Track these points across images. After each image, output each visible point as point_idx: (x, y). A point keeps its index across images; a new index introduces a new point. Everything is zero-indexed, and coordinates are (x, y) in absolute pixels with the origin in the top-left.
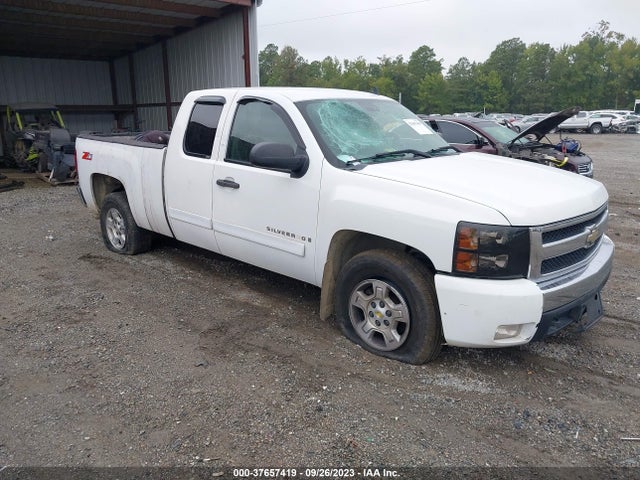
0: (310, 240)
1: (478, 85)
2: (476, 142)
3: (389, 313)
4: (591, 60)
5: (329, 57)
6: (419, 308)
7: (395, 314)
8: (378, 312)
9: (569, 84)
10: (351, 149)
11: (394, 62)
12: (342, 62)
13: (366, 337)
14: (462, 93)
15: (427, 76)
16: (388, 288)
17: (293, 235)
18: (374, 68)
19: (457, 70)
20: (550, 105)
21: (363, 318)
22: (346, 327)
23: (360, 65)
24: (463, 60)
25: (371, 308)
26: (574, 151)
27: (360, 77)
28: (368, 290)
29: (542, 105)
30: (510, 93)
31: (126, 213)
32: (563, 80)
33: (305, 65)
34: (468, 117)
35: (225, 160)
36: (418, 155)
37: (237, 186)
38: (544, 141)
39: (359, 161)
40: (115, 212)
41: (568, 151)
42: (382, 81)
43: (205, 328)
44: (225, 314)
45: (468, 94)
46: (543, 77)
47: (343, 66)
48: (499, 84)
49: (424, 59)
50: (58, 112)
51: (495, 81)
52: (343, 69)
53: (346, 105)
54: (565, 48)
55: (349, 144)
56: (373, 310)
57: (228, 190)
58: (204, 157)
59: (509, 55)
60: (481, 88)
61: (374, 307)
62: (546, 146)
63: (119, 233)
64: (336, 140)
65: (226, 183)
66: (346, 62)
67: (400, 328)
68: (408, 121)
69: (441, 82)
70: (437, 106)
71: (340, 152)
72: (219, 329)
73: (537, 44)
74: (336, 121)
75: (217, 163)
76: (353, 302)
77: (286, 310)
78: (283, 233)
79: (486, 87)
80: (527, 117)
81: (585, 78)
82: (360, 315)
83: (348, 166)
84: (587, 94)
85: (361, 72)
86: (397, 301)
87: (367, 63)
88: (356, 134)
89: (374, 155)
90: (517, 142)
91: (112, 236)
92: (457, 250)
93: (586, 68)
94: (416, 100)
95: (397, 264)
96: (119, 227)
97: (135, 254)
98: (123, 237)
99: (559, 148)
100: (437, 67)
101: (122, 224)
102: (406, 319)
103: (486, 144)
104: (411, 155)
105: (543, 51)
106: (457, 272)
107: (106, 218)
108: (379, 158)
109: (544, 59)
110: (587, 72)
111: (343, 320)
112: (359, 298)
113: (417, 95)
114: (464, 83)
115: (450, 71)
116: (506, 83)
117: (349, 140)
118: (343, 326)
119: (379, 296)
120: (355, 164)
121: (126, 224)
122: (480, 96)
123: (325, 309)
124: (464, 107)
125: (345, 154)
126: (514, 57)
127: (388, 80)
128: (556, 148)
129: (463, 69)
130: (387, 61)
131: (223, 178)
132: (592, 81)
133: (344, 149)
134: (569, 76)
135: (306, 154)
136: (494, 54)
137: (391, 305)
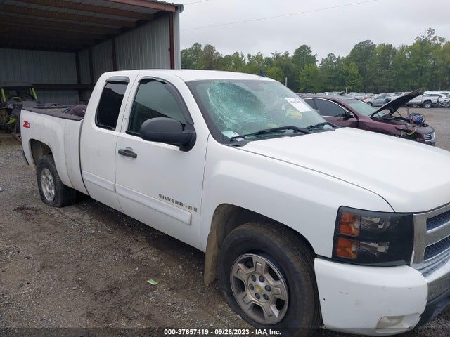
0: (195, 210)
1: (342, 72)
2: (343, 115)
3: (268, 288)
4: (422, 55)
5: (237, 53)
6: (297, 289)
7: (275, 290)
8: (258, 286)
9: (406, 73)
10: (235, 126)
11: (283, 56)
12: (246, 56)
13: (246, 309)
14: (330, 78)
15: (306, 66)
16: (267, 264)
17: (181, 204)
18: (268, 60)
19: (327, 62)
20: (392, 87)
21: (244, 290)
22: (228, 295)
23: (259, 58)
24: (331, 55)
25: (251, 281)
26: (420, 123)
27: (259, 66)
28: (249, 263)
29: (387, 87)
30: (364, 79)
31: (54, 173)
32: (402, 69)
33: (221, 58)
34: (335, 95)
35: (127, 132)
36: (298, 131)
37: (135, 156)
38: (395, 114)
39: (243, 137)
40: (47, 171)
41: (415, 123)
42: (275, 69)
43: (98, 289)
44: (121, 273)
45: (335, 78)
46: (387, 68)
47: (247, 59)
48: (356, 72)
49: (303, 54)
50: (33, 89)
51: (354, 69)
52: (247, 61)
53: (234, 85)
54: (403, 47)
55: (234, 121)
56: (253, 283)
57: (128, 159)
58: (111, 129)
59: (363, 52)
60: (344, 74)
61: (255, 280)
62: (397, 118)
63: (50, 189)
64: (222, 116)
65: (127, 153)
66: (249, 56)
67: (279, 304)
68: (289, 100)
69: (316, 70)
70: (312, 87)
71: (225, 129)
72: (110, 291)
73: (384, 45)
74: (224, 100)
75: (120, 135)
76: (234, 273)
77: (176, 271)
78: (173, 201)
79: (347, 74)
80: (376, 96)
81: (417, 68)
82: (241, 286)
83: (232, 142)
84: (419, 80)
85: (259, 63)
86: (276, 278)
87: (264, 57)
88: (241, 111)
89: (257, 131)
90: (375, 115)
91: (46, 190)
92: (337, 236)
93: (418, 62)
94: (298, 83)
95: (277, 242)
96: (50, 183)
97: (62, 206)
98: (53, 191)
99: (408, 120)
100: (313, 59)
101: (52, 181)
102: (285, 297)
103: (352, 117)
104: (292, 131)
105: (388, 49)
106: (336, 258)
107: (41, 175)
108: (262, 134)
109: (388, 55)
110: (419, 64)
111: (225, 287)
112: (240, 271)
113: (299, 79)
114: (331, 71)
115: (322, 63)
116: (361, 72)
117: (234, 117)
118: (225, 294)
119: (258, 270)
120: (239, 140)
121: (55, 181)
122: (343, 79)
123: (209, 274)
124: (331, 88)
125: (230, 130)
126: (367, 53)
127: (278, 69)
128: (406, 120)
129: (331, 61)
130: (278, 55)
131: (124, 148)
132: (422, 71)
133: (229, 126)
134: (405, 67)
135: (194, 130)
136: (353, 51)
137: (271, 281)
